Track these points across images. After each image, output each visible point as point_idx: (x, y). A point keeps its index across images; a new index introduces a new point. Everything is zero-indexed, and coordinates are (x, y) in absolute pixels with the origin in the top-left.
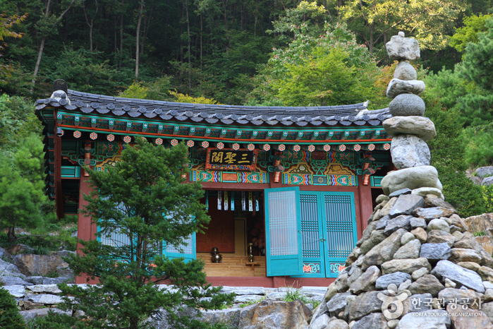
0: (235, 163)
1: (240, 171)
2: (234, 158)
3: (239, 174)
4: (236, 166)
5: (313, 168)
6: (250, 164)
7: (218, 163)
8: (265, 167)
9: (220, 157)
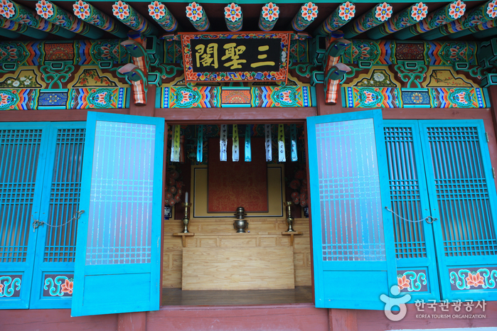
0: (246, 68)
1: (257, 84)
2: (241, 57)
3: (255, 91)
4: (248, 74)
5: (400, 75)
6: (275, 68)
7: (210, 69)
8: (307, 75)
9: (212, 56)
